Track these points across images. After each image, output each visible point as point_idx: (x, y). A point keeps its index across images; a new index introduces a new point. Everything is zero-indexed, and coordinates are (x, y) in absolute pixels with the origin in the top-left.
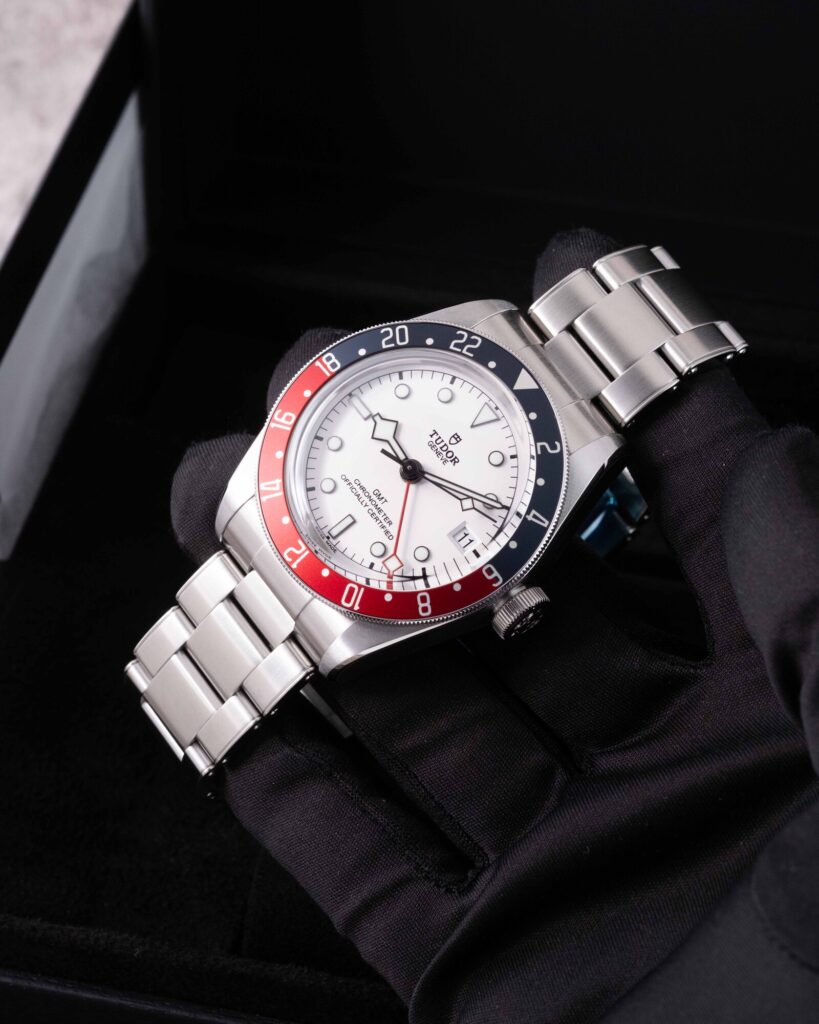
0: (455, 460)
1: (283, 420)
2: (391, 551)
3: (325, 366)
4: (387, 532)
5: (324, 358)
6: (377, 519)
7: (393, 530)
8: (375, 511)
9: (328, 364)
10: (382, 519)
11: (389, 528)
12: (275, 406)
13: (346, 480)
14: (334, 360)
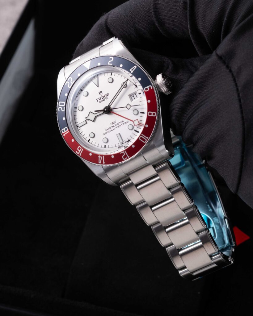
0: (108, 95)
1: (80, 151)
2: (132, 123)
3: (66, 132)
4: (126, 123)
5: (63, 133)
6: (120, 126)
7: (125, 120)
8: (118, 125)
9: (65, 131)
10: (121, 124)
11: (124, 122)
12: (74, 153)
13: (105, 134)
14: (64, 129)
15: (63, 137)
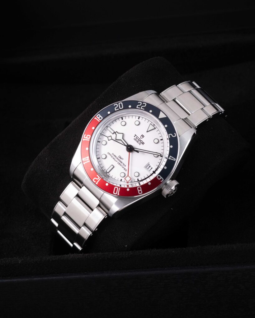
0: (143, 143)
1: (87, 138)
2: (127, 175)
3: (98, 119)
4: (125, 169)
5: (97, 116)
6: (121, 165)
7: (127, 168)
8: (120, 163)
10: (122, 165)
11: (125, 168)
12: (84, 133)
13: (109, 154)
14: (100, 116)
15: (93, 118)
